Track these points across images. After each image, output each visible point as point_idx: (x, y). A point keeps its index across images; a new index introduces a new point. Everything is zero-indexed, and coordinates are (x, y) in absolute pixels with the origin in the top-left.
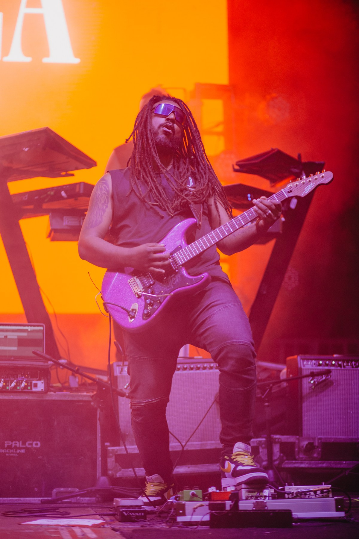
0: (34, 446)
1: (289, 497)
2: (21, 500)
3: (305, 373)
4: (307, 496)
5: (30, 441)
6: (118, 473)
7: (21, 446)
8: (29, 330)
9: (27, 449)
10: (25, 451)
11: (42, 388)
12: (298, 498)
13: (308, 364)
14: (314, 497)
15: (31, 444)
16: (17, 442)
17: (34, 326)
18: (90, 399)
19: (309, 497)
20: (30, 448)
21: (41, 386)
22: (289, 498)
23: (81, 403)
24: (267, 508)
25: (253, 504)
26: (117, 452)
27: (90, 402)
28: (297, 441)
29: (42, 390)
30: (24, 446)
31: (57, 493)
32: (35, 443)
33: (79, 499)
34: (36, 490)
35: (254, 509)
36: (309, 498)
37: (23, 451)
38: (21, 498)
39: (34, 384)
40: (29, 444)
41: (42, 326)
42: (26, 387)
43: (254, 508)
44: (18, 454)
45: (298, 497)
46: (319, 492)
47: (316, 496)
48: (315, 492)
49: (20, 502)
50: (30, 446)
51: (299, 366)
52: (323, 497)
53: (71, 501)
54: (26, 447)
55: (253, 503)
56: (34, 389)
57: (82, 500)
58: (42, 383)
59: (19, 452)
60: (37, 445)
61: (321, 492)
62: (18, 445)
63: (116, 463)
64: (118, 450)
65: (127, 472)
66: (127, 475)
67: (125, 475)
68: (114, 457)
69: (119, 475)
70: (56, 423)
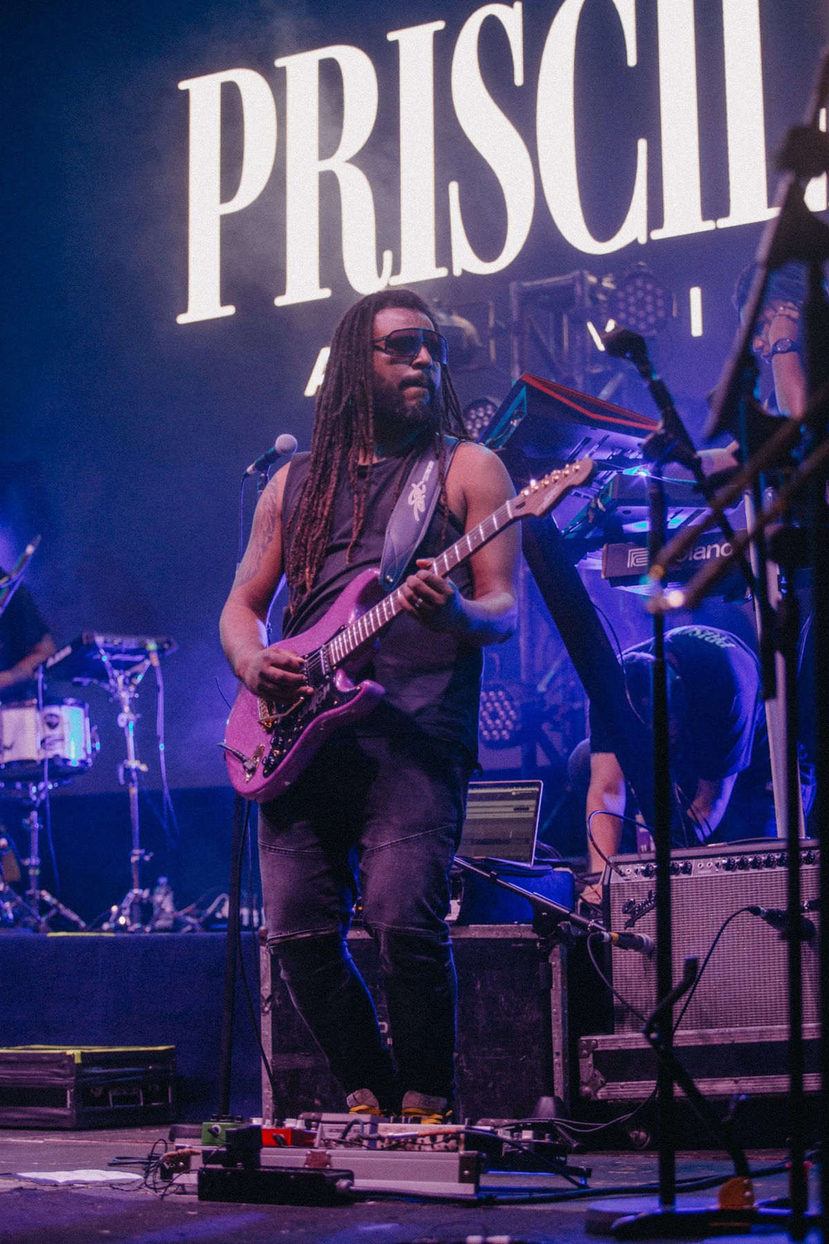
1: (382, 1146)
4: (416, 1147)
8: (514, 794)
11: (459, 915)
12: (399, 1149)
14: (429, 1148)
17: (522, 785)
19: (420, 1148)
21: (456, 910)
22: (383, 1149)
24: (331, 1167)
25: (305, 1157)
26: (597, 1045)
29: (457, 918)
35: (306, 1166)
36: (420, 1150)
41: (538, 785)
43: (306, 1164)
45: (400, 1147)
46: (440, 1138)
47: (432, 1147)
48: (433, 1137)
52: (447, 1149)
55: (307, 1155)
58: (458, 903)
61: (444, 1138)
63: (595, 1068)
64: (599, 1042)
65: (617, 1088)
66: (617, 1095)
67: (613, 1095)
68: (591, 1056)
69: (602, 1096)
70: (479, 986)
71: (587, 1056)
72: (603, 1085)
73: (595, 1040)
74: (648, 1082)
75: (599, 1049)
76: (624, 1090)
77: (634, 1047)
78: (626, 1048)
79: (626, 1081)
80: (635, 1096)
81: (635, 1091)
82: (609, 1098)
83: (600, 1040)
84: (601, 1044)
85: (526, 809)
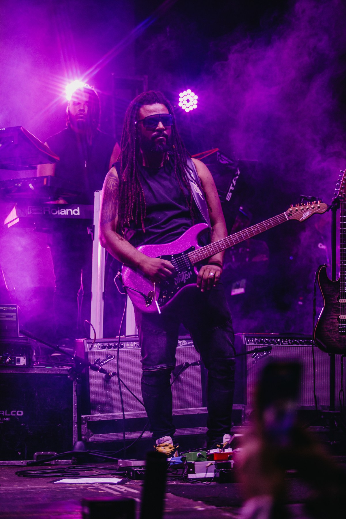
0: (18, 414)
2: (6, 463)
3: (249, 349)
5: (14, 410)
6: (90, 438)
7: (6, 415)
8: (4, 309)
9: (11, 417)
10: (10, 419)
11: (24, 363)
13: (251, 342)
15: (15, 413)
16: (3, 411)
17: (8, 306)
18: (67, 373)
20: (14, 416)
21: (23, 361)
23: (59, 377)
26: (89, 419)
27: (67, 375)
28: (243, 409)
29: (24, 364)
30: (9, 415)
31: (38, 456)
32: (18, 411)
33: (57, 462)
34: (20, 454)
37: (8, 419)
38: (7, 461)
39: (17, 359)
40: (14, 413)
42: (10, 362)
44: (3, 421)
49: (5, 464)
50: (14, 415)
51: (244, 343)
53: (50, 463)
54: (11, 415)
56: (17, 364)
57: (60, 462)
58: (24, 358)
59: (4, 420)
60: (20, 413)
62: (3, 414)
63: (88, 429)
64: (90, 418)
65: (98, 437)
66: (98, 440)
67: (96, 440)
68: (86, 424)
69: (91, 440)
70: (37, 394)
71: (84, 424)
72: (92, 435)
73: (89, 417)
74: (113, 434)
75: (90, 420)
76: (101, 437)
77: (106, 419)
78: (103, 420)
79: (102, 434)
80: (107, 440)
81: (106, 437)
82: (95, 441)
83: (91, 417)
84: (91, 418)
85: (12, 317)
